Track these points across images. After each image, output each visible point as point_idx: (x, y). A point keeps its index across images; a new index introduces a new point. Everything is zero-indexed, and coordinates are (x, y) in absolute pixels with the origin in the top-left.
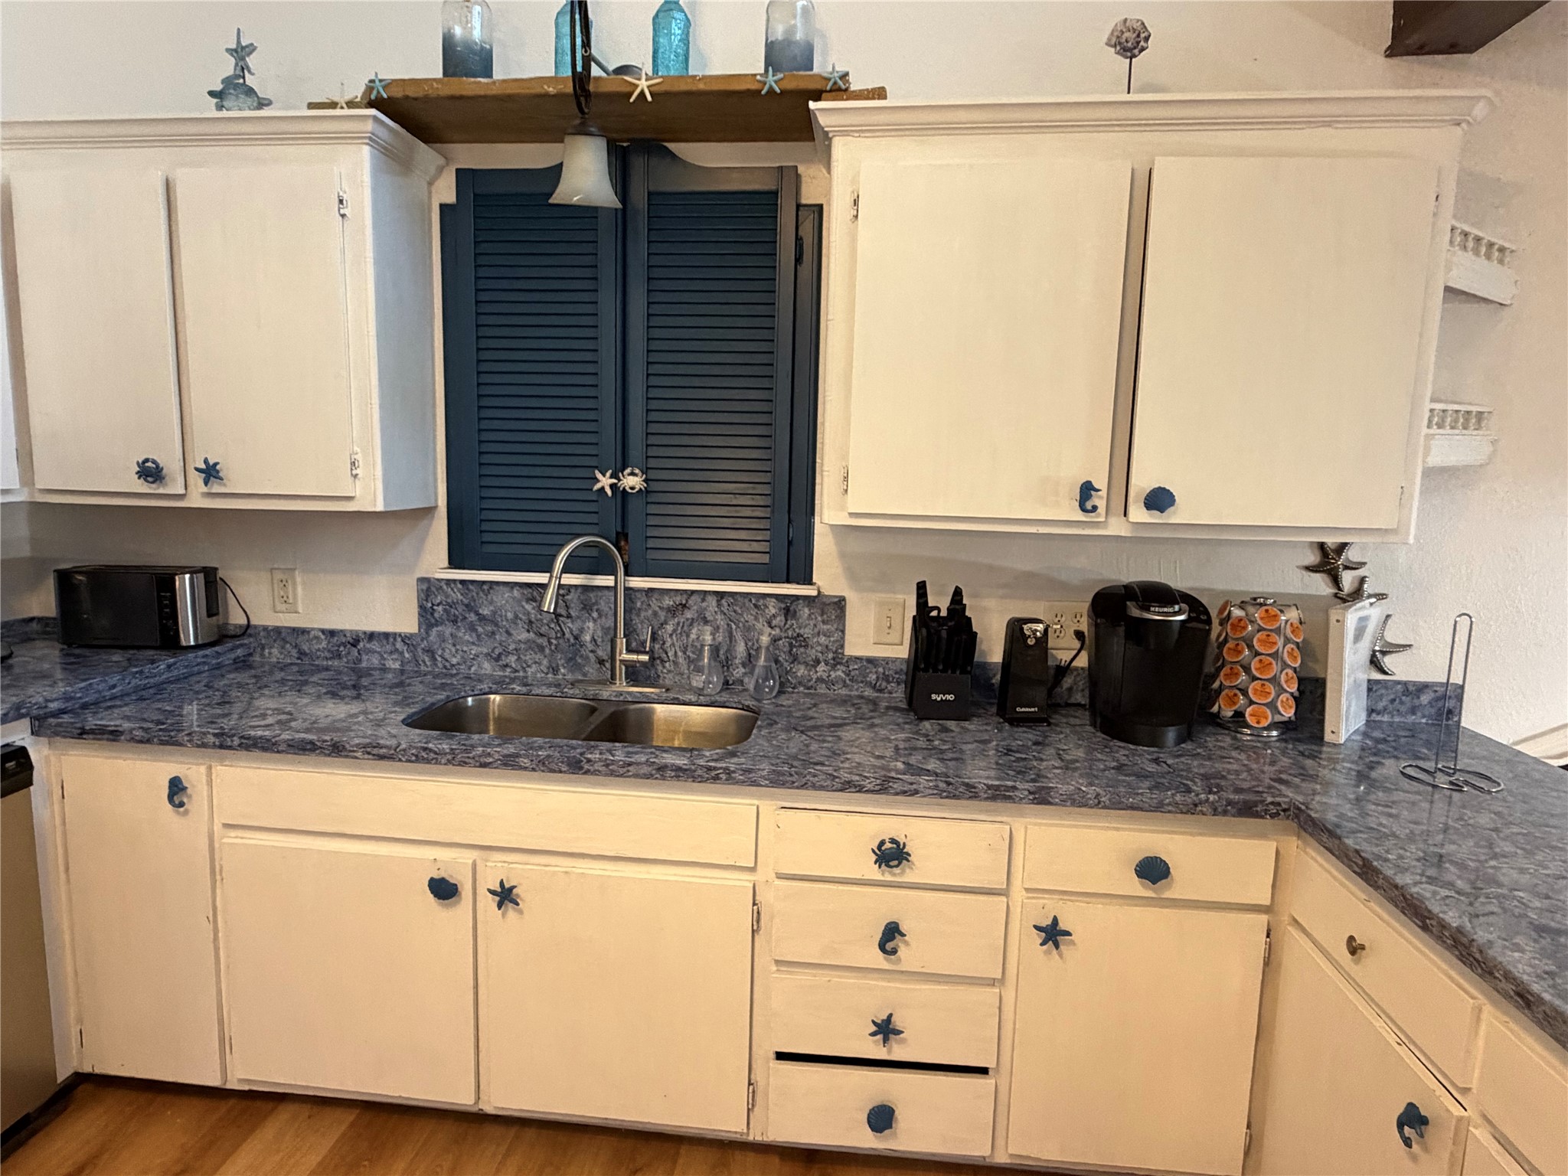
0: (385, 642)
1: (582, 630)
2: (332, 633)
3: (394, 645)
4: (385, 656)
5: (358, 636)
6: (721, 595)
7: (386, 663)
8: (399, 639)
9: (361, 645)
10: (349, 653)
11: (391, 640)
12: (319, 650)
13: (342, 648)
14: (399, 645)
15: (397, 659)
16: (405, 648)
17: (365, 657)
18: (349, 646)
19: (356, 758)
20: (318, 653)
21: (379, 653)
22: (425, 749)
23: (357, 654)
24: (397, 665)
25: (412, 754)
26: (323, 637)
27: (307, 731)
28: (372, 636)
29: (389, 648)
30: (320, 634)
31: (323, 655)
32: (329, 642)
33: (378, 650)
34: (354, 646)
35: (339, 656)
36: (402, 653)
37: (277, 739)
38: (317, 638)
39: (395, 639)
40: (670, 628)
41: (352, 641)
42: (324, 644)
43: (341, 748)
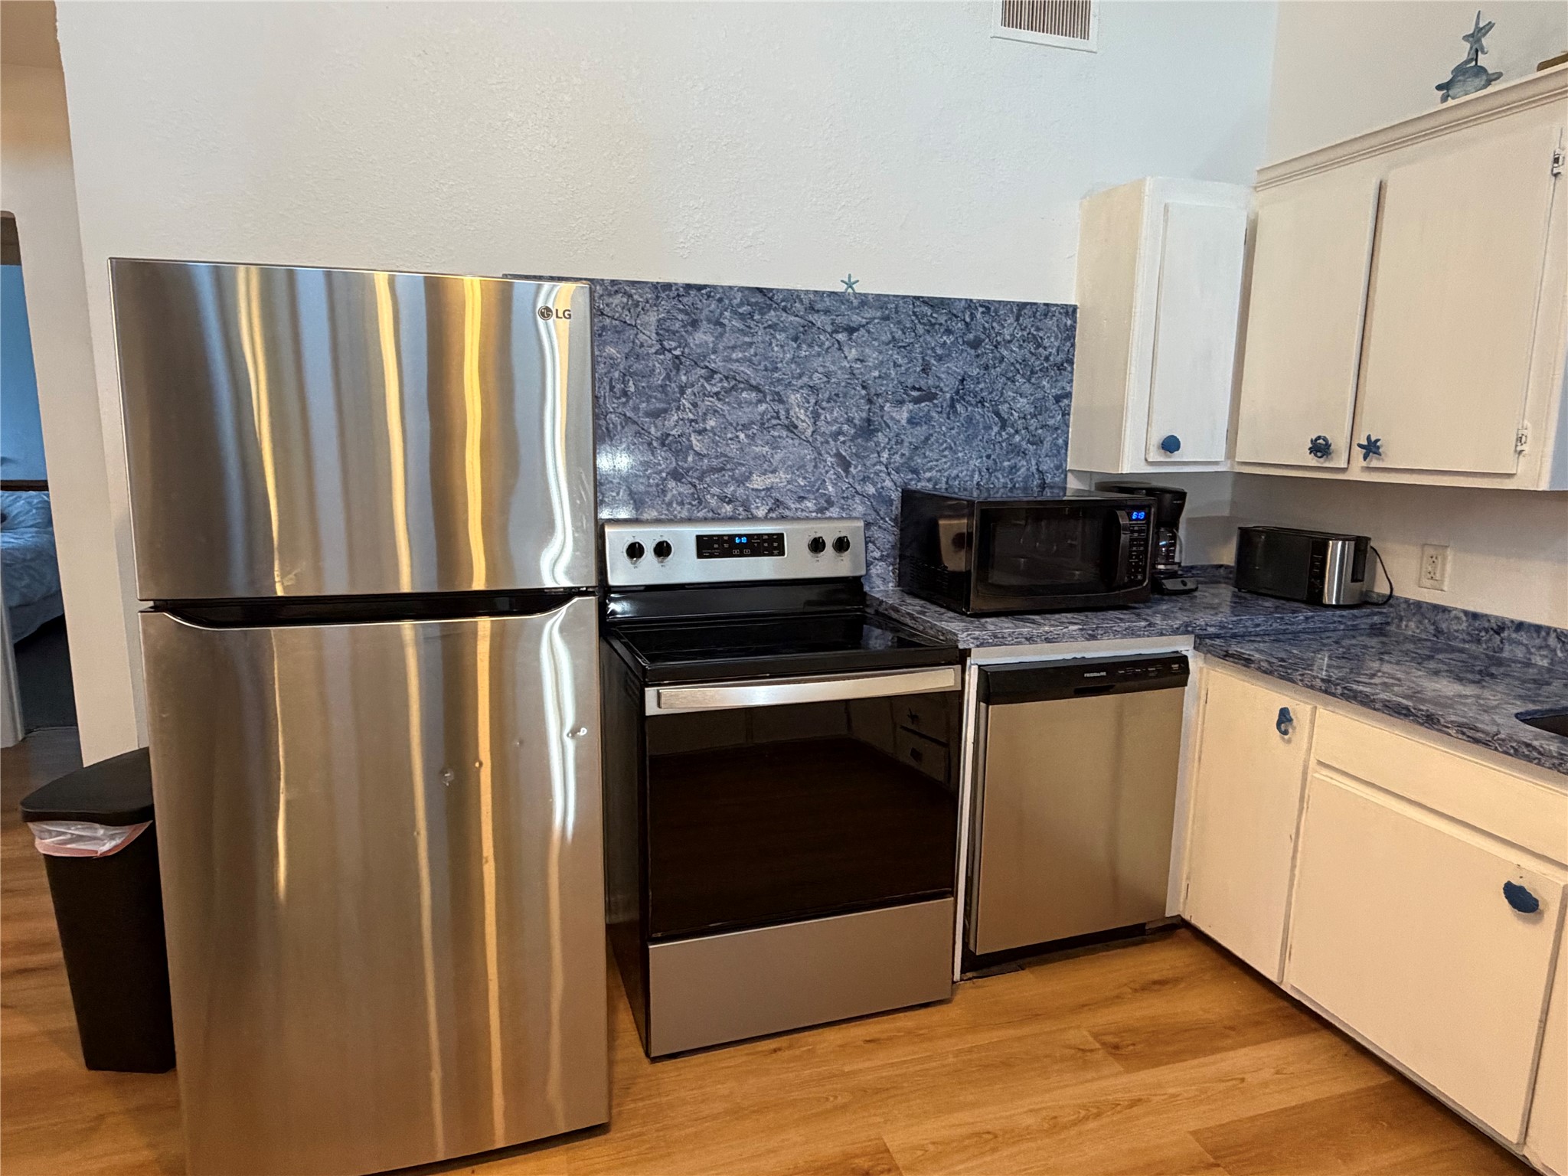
0: (1535, 635)
2: (1475, 616)
3: (1545, 639)
4: (1533, 650)
5: (1504, 623)
7: (1532, 657)
8: (1553, 635)
9: (1505, 634)
10: (1490, 640)
11: (1543, 634)
12: (1457, 631)
13: (1483, 634)
14: (1552, 641)
15: (1547, 657)
16: (1559, 646)
17: (1507, 647)
18: (1492, 632)
19: (1450, 735)
20: (1456, 634)
21: (1526, 646)
22: (1528, 745)
23: (1499, 643)
24: (1545, 663)
25: (1512, 747)
26: (1464, 618)
27: (1405, 697)
28: (1520, 626)
29: (1538, 642)
30: (1462, 615)
31: (1461, 637)
32: (1470, 625)
33: (1525, 642)
34: (1498, 633)
35: (1479, 641)
36: (1554, 651)
37: (1375, 697)
38: (1457, 618)
39: (1548, 634)
41: (1495, 627)
42: (1464, 626)
43: (1435, 721)
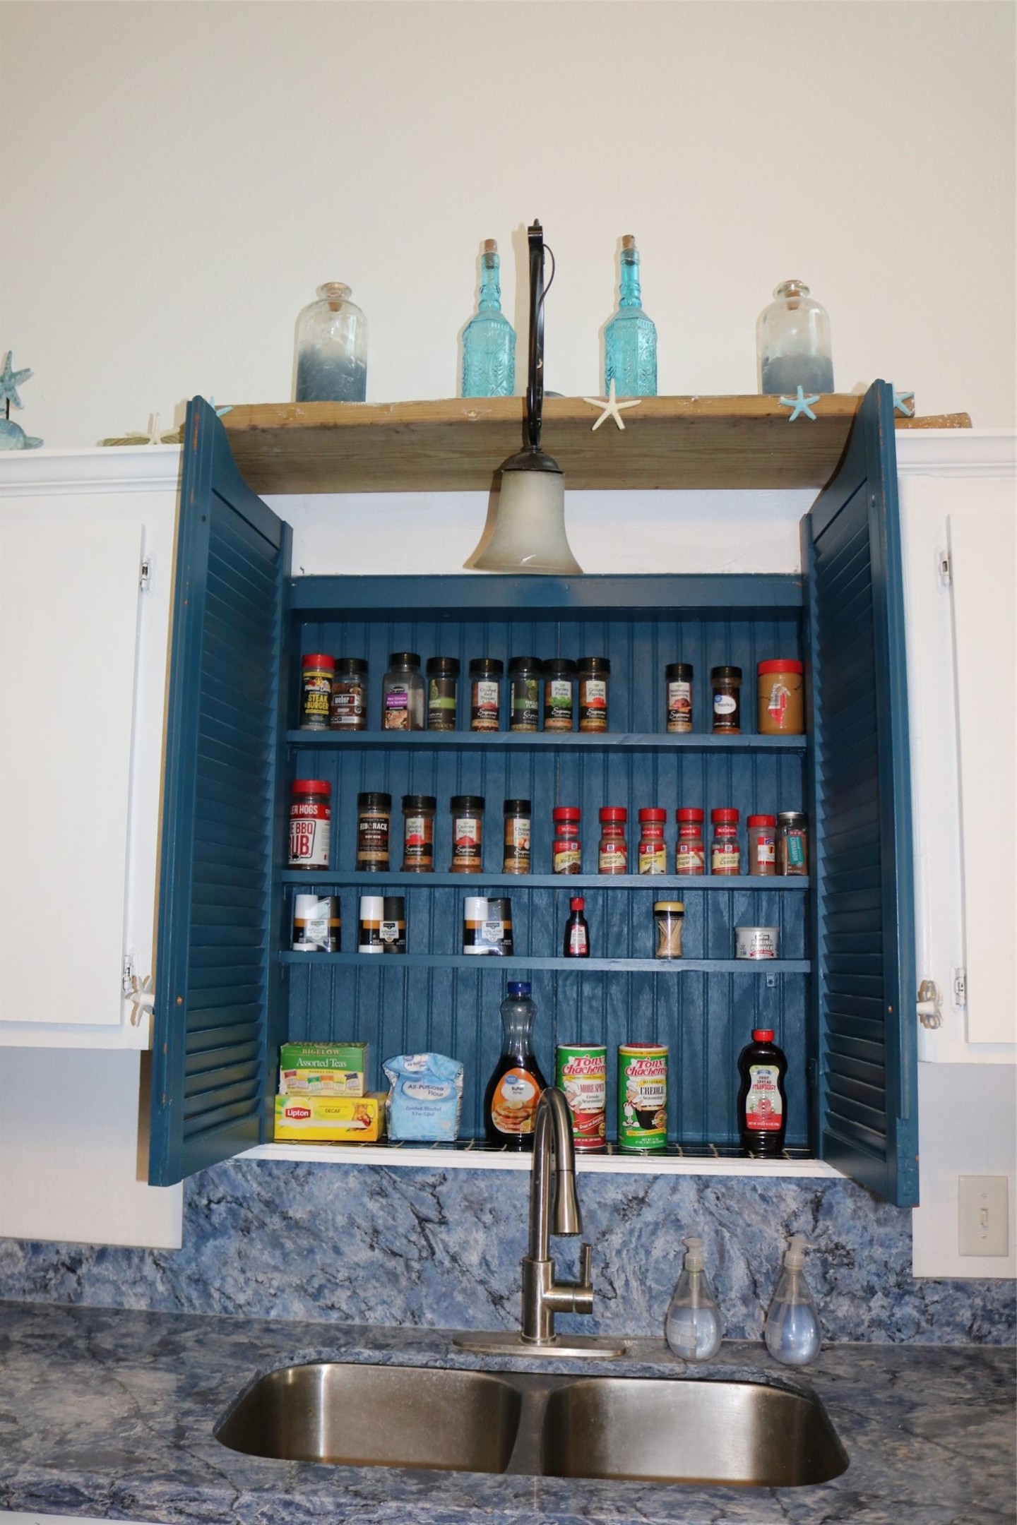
0: (124, 1264)
1: (465, 1245)
2: (36, 1247)
3: (140, 1270)
4: (124, 1288)
5: (80, 1254)
6: (703, 1183)
7: (125, 1300)
8: (149, 1260)
9: (83, 1270)
10: (62, 1283)
11: (136, 1260)
12: (11, 1276)
13: (51, 1274)
14: (149, 1270)
15: (142, 1295)
16: (159, 1276)
17: (88, 1290)
18: (63, 1270)
19: (157, 1521)
20: (11, 1282)
21: (114, 1283)
22: (287, 1504)
23: (75, 1285)
24: (142, 1305)
25: (263, 1514)
26: (20, 1254)
27: (59, 1462)
28: (102, 1253)
29: (130, 1274)
30: (16, 1248)
31: (18, 1286)
32: (30, 1264)
33: (112, 1277)
34: (72, 1270)
35: (45, 1287)
36: (152, 1284)
38: (10, 1255)
39: (142, 1259)
40: (616, 1239)
41: (68, 1261)
42: (22, 1266)
43: (127, 1502)
